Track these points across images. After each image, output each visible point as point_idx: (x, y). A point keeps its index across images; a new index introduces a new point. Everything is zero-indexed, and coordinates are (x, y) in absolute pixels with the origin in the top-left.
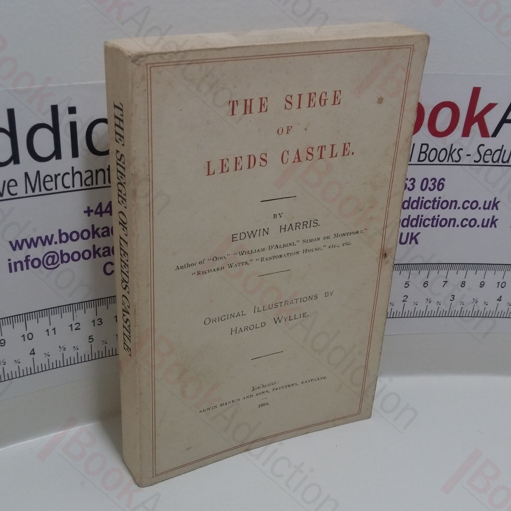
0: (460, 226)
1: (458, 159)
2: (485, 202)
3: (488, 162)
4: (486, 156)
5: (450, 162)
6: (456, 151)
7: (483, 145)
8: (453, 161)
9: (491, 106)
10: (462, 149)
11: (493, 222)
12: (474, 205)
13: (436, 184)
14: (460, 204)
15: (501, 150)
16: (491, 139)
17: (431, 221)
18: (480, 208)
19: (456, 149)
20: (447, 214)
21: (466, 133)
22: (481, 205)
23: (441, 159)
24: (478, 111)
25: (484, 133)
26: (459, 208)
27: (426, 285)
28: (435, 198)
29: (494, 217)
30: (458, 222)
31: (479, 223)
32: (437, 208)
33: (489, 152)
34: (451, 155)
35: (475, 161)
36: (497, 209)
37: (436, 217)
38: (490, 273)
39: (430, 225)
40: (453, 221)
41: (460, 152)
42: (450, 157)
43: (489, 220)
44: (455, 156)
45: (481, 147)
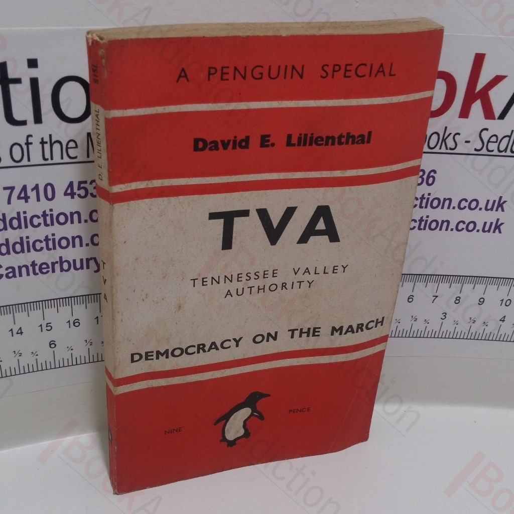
0: (455, 230)
1: (453, 147)
2: (488, 201)
3: (492, 151)
4: (490, 144)
5: (443, 150)
6: (451, 136)
7: (487, 129)
8: (447, 149)
9: (498, 79)
10: (459, 134)
11: (498, 227)
12: (474, 205)
13: (425, 177)
14: (455, 203)
15: (510, 137)
16: (497, 121)
17: (418, 222)
18: (480, 209)
19: (450, 134)
20: (438, 214)
21: (465, 113)
22: (482, 204)
23: (432, 145)
24: (480, 85)
25: (488, 113)
26: (454, 208)
27: (410, 300)
28: (423, 195)
29: (498, 220)
30: (453, 225)
31: (480, 226)
32: (426, 207)
33: (494, 139)
34: (444, 140)
35: (476, 150)
36: (503, 210)
37: (425, 218)
38: (492, 288)
39: (417, 228)
40: (445, 224)
41: (457, 137)
42: (444, 143)
43: (492, 223)
44: (450, 143)
45: (484, 132)
